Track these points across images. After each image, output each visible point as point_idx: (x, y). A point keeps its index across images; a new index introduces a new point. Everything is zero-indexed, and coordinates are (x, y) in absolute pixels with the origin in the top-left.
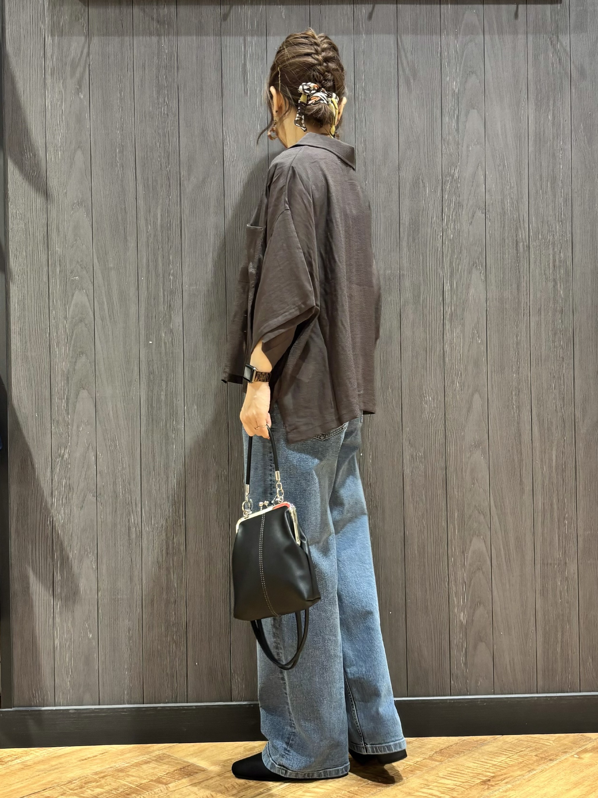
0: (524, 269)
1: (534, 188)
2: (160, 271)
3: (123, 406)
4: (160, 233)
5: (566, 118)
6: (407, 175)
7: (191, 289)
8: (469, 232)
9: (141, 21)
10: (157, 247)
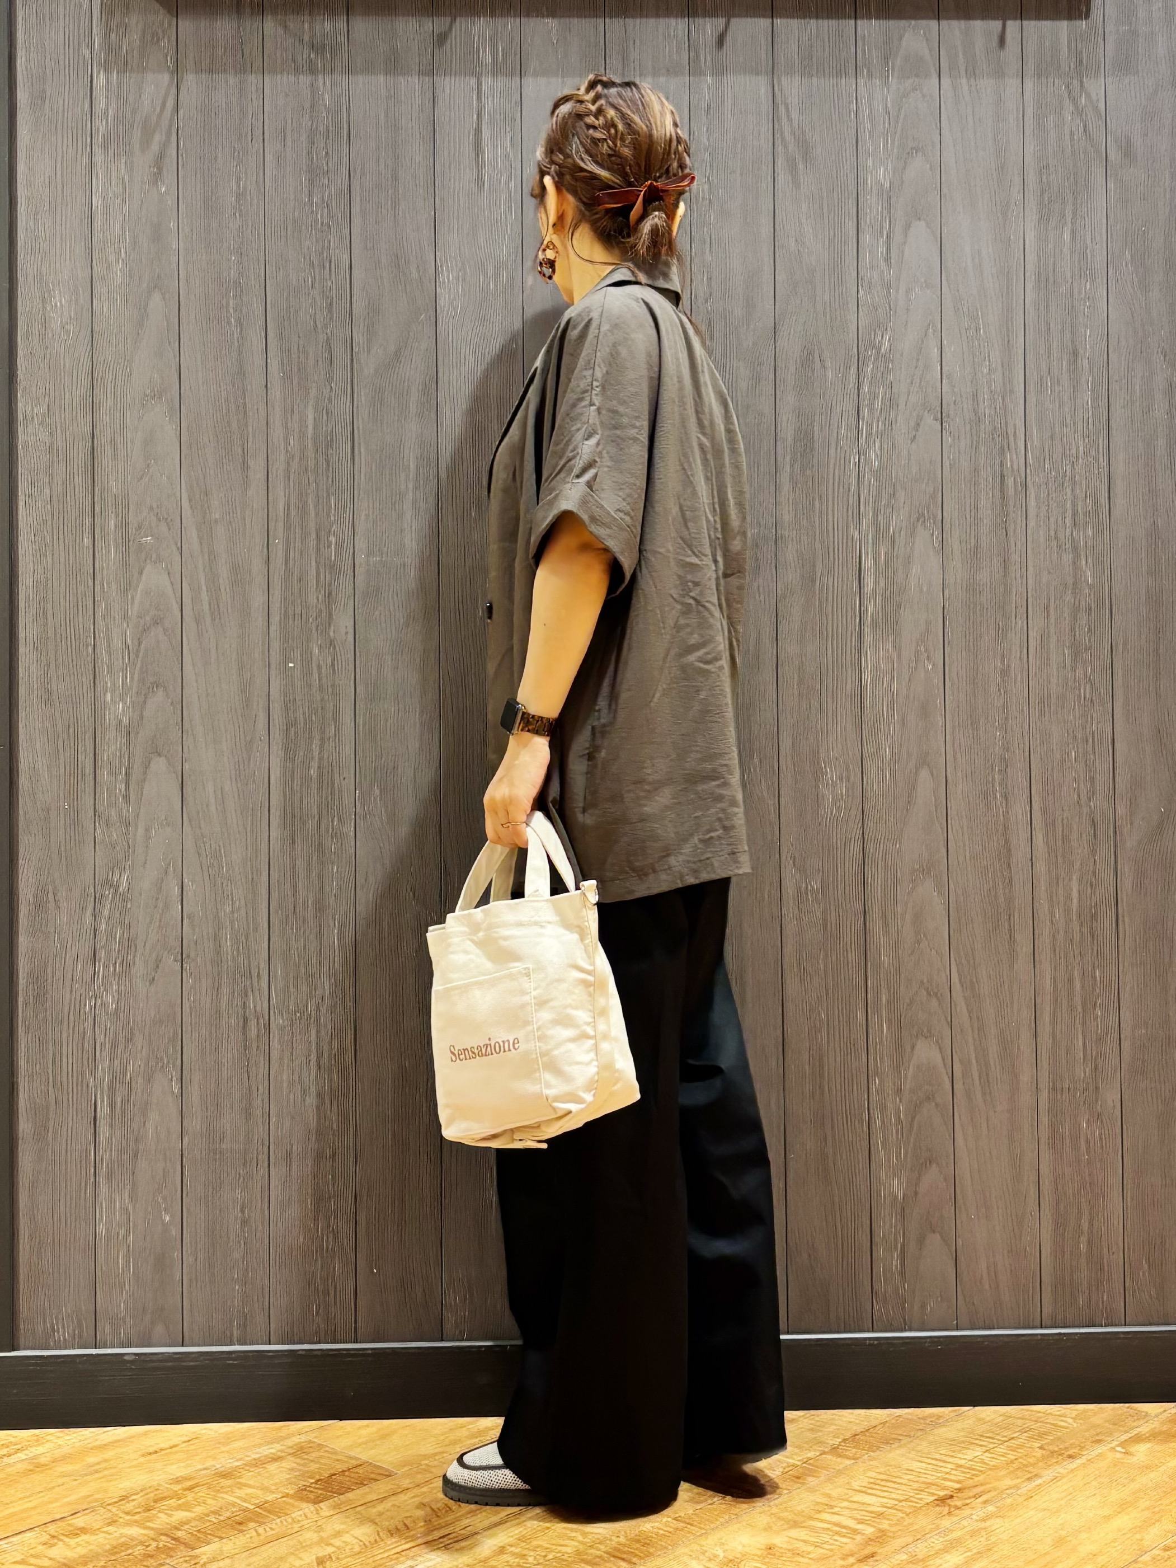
0: (1015, 531)
1: (1035, 374)
2: (312, 525)
3: (235, 789)
4: (310, 453)
5: (1098, 239)
6: (791, 345)
7: (371, 563)
8: (909, 455)
9: (279, 46)
10: (306, 482)
